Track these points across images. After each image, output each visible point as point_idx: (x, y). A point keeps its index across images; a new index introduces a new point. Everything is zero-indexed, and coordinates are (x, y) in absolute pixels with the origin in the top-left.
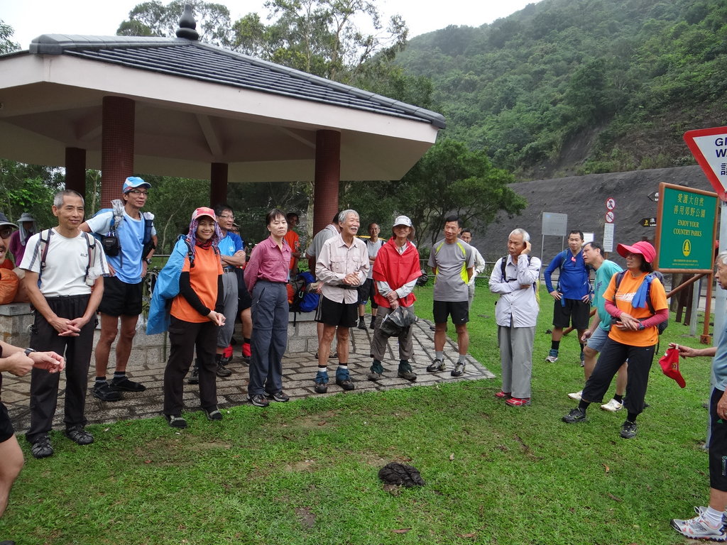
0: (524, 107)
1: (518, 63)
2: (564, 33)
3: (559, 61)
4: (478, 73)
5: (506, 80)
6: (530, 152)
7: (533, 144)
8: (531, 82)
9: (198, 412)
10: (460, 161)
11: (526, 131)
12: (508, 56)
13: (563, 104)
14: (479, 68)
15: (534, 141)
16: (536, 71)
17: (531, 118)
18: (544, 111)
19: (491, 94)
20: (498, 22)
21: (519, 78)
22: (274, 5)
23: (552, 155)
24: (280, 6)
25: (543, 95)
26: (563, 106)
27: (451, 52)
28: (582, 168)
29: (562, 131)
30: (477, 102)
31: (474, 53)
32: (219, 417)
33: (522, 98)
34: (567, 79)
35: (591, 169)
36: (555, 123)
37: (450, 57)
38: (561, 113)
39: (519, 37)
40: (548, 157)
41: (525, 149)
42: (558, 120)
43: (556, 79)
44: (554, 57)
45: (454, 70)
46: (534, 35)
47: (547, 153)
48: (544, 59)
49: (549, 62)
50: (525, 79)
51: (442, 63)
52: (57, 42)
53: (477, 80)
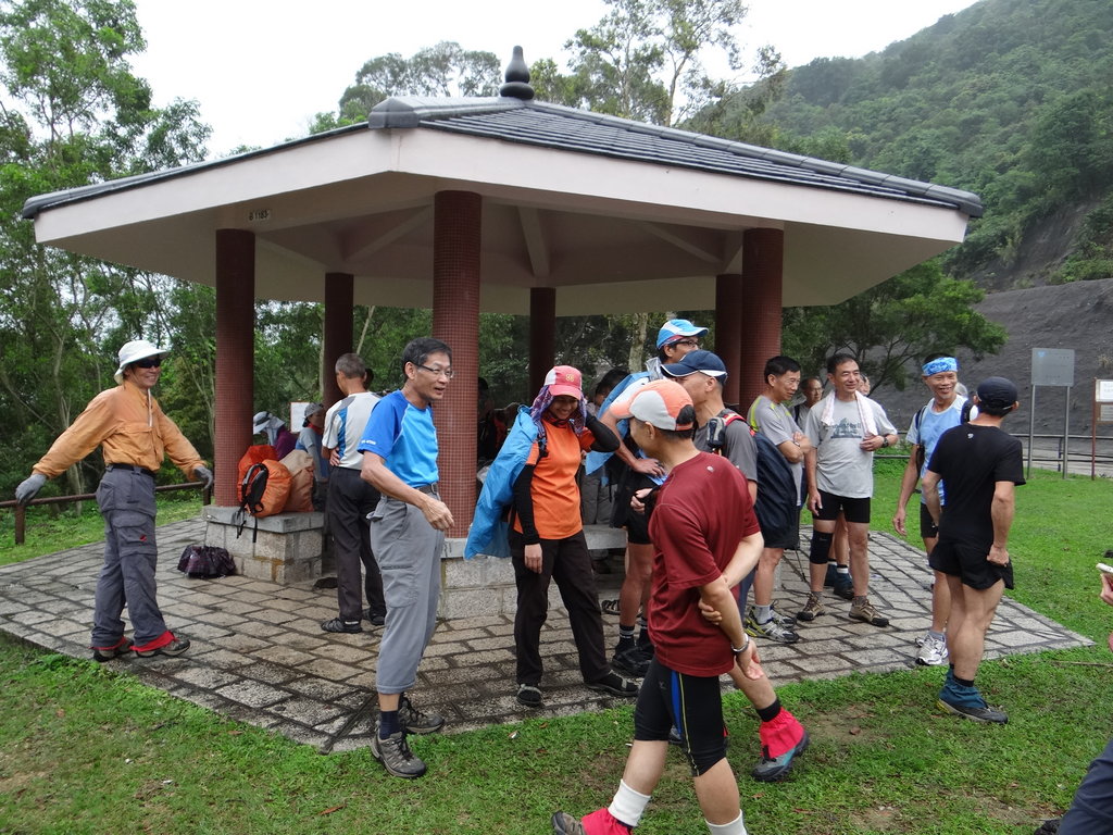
0: (950, 178)
1: (933, 109)
2: (1009, 57)
3: (1005, 102)
4: (867, 130)
5: (915, 138)
6: (965, 250)
7: (972, 237)
8: (957, 139)
12: (917, 101)
13: (1018, 170)
14: (868, 122)
16: (965, 121)
18: (986, 183)
19: (891, 161)
20: (893, 48)
21: (938, 132)
22: (580, 45)
23: (1006, 253)
25: (981, 157)
27: (819, 100)
28: (1061, 271)
29: (1020, 213)
31: (859, 98)
33: (944, 164)
34: (1023, 130)
35: (1076, 273)
36: (1006, 202)
37: (819, 108)
38: (1018, 184)
39: (933, 69)
40: (996, 257)
42: (1011, 196)
43: (1002, 130)
44: (996, 96)
45: (827, 127)
46: (959, 63)
47: (998, 250)
48: (977, 100)
49: (987, 104)
50: (946, 134)
51: (807, 118)
52: (412, 109)
53: (865, 141)
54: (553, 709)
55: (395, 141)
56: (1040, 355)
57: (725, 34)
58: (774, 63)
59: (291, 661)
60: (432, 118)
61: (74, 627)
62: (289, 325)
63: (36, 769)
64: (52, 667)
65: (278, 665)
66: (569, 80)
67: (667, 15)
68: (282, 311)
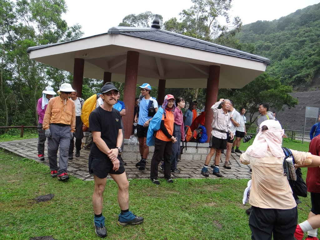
0: (294, 57)
1: (291, 37)
2: (316, 23)
3: (313, 36)
4: (271, 42)
5: (285, 45)
6: (297, 79)
7: (299, 75)
8: (298, 46)
9: (163, 179)
10: (266, 82)
11: (295, 69)
12: (287, 34)
13: (315, 56)
14: (272, 40)
15: (299, 74)
16: (301, 41)
17: (297, 63)
18: (305, 59)
19: (277, 52)
20: (282, 19)
21: (292, 44)
22: (183, 14)
23: (308, 80)
24: (185, 14)
25: (304, 52)
26: (315, 57)
27: (258, 33)
29: (314, 69)
30: (270, 55)
31: (270, 33)
32: (172, 181)
33: (293, 53)
34: (318, 44)
36: (310, 65)
37: (257, 35)
38: (314, 60)
39: (292, 25)
40: (306, 81)
41: (294, 77)
42: (312, 64)
43: (311, 44)
44: (311, 34)
45: (259, 41)
46: (300, 24)
47: (306, 79)
48: (305, 35)
49: (308, 36)
50: (295, 45)
51: (254, 38)
52: (118, 30)
53: (270, 45)
54: (141, 178)
55: (114, 37)
56: (308, 109)
57: (225, 13)
58: (239, 21)
59: (81, 164)
60: (124, 32)
61: (31, 153)
62: (98, 87)
63: (18, 179)
64: (24, 161)
65: (78, 164)
66: (180, 24)
67: (209, 7)
68: (97, 83)
